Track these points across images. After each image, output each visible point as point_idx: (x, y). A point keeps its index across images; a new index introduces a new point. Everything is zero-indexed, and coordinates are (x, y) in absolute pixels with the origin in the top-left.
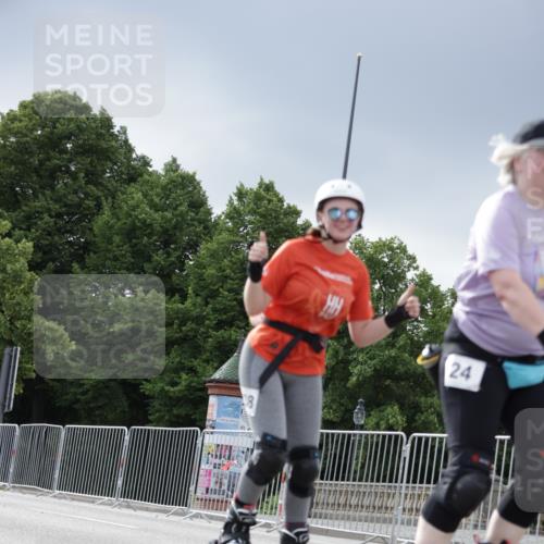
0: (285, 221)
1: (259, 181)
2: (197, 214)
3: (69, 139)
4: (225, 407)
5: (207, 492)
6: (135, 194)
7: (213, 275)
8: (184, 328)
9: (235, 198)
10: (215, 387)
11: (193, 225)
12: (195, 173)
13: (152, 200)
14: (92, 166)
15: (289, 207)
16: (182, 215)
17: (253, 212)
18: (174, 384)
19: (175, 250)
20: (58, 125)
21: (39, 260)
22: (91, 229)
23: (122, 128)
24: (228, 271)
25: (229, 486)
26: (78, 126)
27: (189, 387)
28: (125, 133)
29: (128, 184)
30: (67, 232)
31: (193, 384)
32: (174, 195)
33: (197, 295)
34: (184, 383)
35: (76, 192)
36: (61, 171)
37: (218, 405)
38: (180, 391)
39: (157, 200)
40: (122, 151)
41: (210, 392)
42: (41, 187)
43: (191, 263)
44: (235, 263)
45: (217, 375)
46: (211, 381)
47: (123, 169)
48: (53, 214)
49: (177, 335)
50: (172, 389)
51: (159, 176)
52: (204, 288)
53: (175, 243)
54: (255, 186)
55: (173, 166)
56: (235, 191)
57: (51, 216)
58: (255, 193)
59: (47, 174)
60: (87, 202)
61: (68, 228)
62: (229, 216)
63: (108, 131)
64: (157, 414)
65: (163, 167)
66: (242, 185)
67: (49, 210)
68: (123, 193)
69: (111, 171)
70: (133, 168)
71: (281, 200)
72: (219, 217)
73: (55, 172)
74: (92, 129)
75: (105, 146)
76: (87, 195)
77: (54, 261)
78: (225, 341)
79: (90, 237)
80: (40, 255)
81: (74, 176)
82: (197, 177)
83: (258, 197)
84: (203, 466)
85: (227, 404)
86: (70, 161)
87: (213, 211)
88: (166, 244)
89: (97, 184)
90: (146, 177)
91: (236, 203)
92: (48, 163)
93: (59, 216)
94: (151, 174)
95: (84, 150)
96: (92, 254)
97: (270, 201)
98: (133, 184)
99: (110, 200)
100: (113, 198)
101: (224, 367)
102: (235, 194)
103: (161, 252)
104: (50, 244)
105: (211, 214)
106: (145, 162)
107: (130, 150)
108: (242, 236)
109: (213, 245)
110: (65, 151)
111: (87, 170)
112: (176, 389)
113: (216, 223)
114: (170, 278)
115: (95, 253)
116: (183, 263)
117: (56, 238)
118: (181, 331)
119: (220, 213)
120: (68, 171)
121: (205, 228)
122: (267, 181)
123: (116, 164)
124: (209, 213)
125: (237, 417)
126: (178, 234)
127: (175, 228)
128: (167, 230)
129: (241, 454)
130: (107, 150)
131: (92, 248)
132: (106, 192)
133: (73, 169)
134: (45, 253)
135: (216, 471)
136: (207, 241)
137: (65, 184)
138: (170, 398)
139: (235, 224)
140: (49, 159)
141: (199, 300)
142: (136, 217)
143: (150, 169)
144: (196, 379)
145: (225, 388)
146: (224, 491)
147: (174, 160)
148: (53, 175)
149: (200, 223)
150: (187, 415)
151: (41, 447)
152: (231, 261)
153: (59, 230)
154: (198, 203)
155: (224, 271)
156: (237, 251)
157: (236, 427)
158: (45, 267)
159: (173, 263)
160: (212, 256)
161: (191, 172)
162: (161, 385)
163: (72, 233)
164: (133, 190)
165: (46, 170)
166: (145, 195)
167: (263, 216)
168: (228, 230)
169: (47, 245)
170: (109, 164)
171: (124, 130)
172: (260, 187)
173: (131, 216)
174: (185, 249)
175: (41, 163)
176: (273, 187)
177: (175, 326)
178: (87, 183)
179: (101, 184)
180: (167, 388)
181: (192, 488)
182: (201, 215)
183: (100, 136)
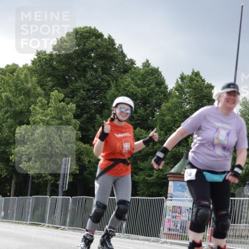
0: (206, 91)
1: (192, 71)
2: (160, 88)
3: (93, 51)
4: (177, 187)
5: (170, 230)
6: (127, 78)
7: (169, 120)
8: (155, 147)
9: (179, 80)
10: (172, 177)
11: (158, 94)
12: (158, 68)
13: (136, 82)
14: (105, 65)
15: (208, 84)
16: (152, 89)
17: (189, 87)
18: (150, 176)
19: (149, 107)
20: (86, 44)
21: (79, 113)
22: (105, 97)
23: (119, 45)
24: (177, 117)
25: (181, 227)
26: (97, 45)
27: (158, 177)
28: (121, 47)
29: (124, 74)
30: (93, 99)
31: (160, 176)
32: (147, 79)
33: (161, 130)
34: (155, 175)
35: (97, 78)
36: (89, 68)
37: (174, 186)
38: (153, 179)
39: (139, 82)
40: (120, 57)
41: (169, 179)
42: (78, 76)
43: (158, 114)
44: (180, 114)
45: (173, 171)
46: (170, 174)
47: (121, 66)
48: (86, 89)
49: (151, 150)
50: (149, 179)
51: (140, 70)
52: (164, 126)
53: (149, 103)
54: (190, 74)
55: (147, 64)
56: (180, 76)
57: (84, 91)
58: (190, 77)
59: (82, 69)
60: (103, 83)
61: (94, 97)
62: (176, 89)
63: (113, 47)
64: (142, 191)
65: (142, 64)
66: (183, 73)
67: (83, 87)
68: (121, 79)
69: (115, 67)
70: (126, 65)
71: (203, 81)
72: (172, 90)
73: (86, 68)
74: (104, 46)
75: (111, 55)
76: (102, 79)
77: (86, 113)
78: (176, 153)
79: (105, 101)
80: (79, 110)
81: (96, 70)
82: (159, 70)
83: (191, 80)
84: (167, 217)
85: (178, 185)
86: (93, 62)
87: (169, 87)
88: (145, 104)
89: (108, 74)
90: (133, 70)
91: (180, 82)
92: (82, 64)
93: (89, 90)
94: (135, 68)
95: (100, 57)
96: (106, 110)
97: (197, 81)
98: (126, 74)
99: (115, 82)
100: (116, 81)
101: (177, 166)
102: (180, 78)
103: (142, 108)
104: (85, 105)
105: (168, 88)
106: (132, 62)
107: (124, 56)
108: (184, 100)
109: (169, 104)
110: (90, 57)
111: (102, 67)
112: (151, 178)
113: (170, 93)
114: (147, 121)
115: (107, 109)
116: (154, 114)
117: (88, 102)
118: (153, 148)
119: (172, 88)
120: (92, 68)
121: (164, 96)
122: (196, 71)
123: (117, 64)
124: (166, 88)
125: (184, 192)
126: (150, 99)
127: (149, 96)
128: (145, 97)
129: (187, 211)
130: (112, 56)
131: (106, 107)
132: (112, 78)
133: (95, 66)
134: (82, 110)
135: (174, 219)
136: (166, 102)
137: (91, 74)
138: (148, 183)
139: (180, 93)
140: (82, 62)
141: (162, 132)
142: (129, 91)
143: (135, 66)
144: (161, 173)
145: (177, 177)
146: (178, 230)
147: (148, 61)
148: (85, 70)
149: (162, 93)
150: (157, 192)
151: (83, 208)
152: (178, 112)
153: (89, 98)
154: (161, 83)
155: (175, 117)
156: (181, 107)
157: (183, 197)
158: (82, 117)
159: (149, 114)
160: (168, 110)
161: (156, 67)
162: (143, 176)
163: (95, 99)
164: (127, 76)
165: (81, 67)
166: (133, 79)
167: (194, 89)
168: (177, 96)
169: (83, 105)
170: (114, 64)
171: (121, 46)
172: (193, 74)
173: (125, 90)
174: (154, 107)
175: (79, 64)
176: (199, 74)
177: (150, 146)
178: (103, 74)
179: (110, 74)
180: (146, 178)
181: (162, 228)
182: (162, 89)
183: (108, 49)
